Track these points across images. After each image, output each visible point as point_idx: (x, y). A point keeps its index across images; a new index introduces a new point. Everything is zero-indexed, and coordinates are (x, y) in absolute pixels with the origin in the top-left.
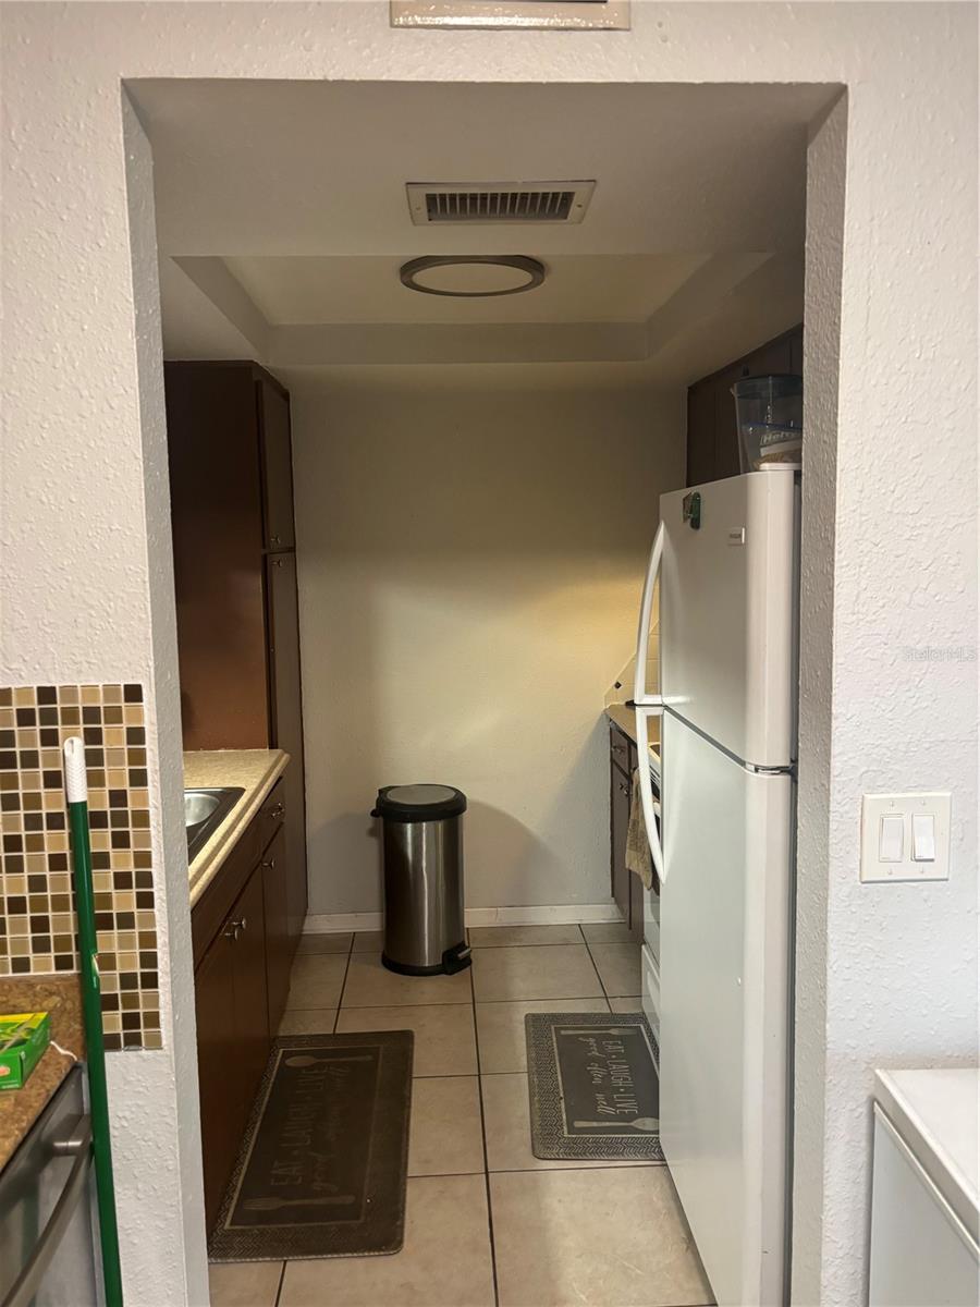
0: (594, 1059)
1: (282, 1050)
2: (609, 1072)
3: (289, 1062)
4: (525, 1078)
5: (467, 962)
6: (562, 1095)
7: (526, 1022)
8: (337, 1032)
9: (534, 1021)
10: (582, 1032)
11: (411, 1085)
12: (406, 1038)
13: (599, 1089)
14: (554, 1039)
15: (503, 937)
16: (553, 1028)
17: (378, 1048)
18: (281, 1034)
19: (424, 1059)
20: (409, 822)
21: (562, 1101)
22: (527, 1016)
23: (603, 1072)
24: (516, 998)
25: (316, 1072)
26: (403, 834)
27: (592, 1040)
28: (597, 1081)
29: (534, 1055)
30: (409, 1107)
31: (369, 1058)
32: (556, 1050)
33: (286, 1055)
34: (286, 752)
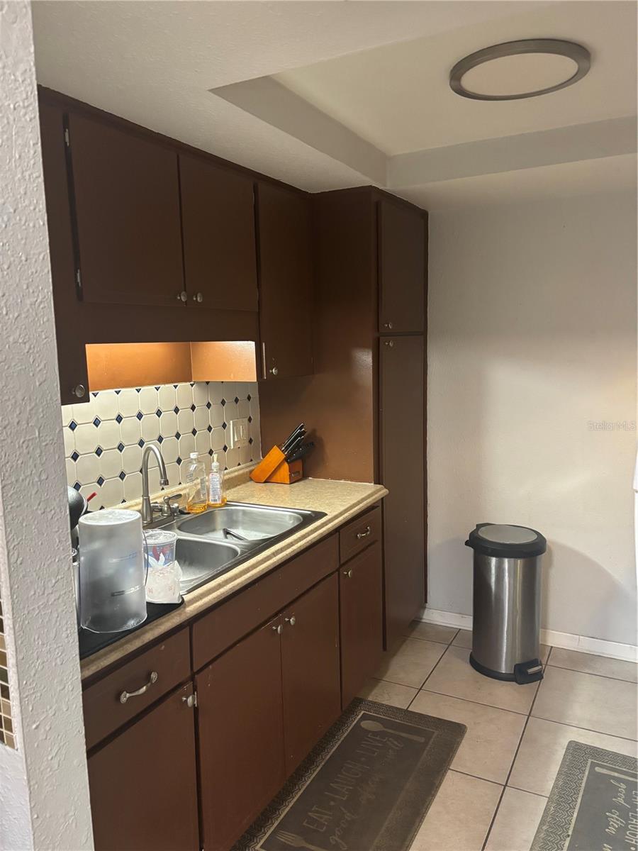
0: (618, 807)
1: (363, 712)
2: (627, 824)
3: (365, 724)
4: (543, 803)
5: (539, 676)
6: (570, 833)
7: (568, 749)
8: (409, 709)
9: (576, 750)
10: (616, 774)
11: (443, 775)
12: (457, 731)
13: (610, 839)
14: (587, 773)
15: (579, 661)
16: (590, 761)
17: (434, 733)
18: (370, 698)
19: (465, 754)
20: (493, 556)
21: (568, 839)
22: (570, 742)
23: (621, 822)
24: (567, 721)
25: (378, 738)
26: (489, 564)
27: (623, 786)
28: (611, 830)
29: (561, 783)
30: (434, 796)
31: (423, 740)
32: (583, 785)
33: (365, 717)
34: (386, 487)
